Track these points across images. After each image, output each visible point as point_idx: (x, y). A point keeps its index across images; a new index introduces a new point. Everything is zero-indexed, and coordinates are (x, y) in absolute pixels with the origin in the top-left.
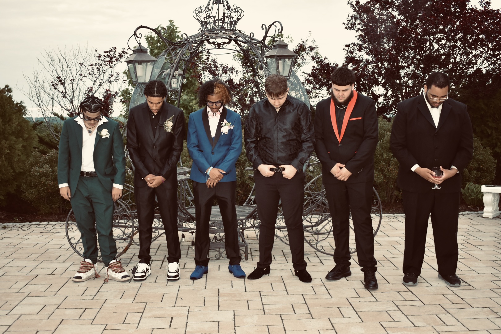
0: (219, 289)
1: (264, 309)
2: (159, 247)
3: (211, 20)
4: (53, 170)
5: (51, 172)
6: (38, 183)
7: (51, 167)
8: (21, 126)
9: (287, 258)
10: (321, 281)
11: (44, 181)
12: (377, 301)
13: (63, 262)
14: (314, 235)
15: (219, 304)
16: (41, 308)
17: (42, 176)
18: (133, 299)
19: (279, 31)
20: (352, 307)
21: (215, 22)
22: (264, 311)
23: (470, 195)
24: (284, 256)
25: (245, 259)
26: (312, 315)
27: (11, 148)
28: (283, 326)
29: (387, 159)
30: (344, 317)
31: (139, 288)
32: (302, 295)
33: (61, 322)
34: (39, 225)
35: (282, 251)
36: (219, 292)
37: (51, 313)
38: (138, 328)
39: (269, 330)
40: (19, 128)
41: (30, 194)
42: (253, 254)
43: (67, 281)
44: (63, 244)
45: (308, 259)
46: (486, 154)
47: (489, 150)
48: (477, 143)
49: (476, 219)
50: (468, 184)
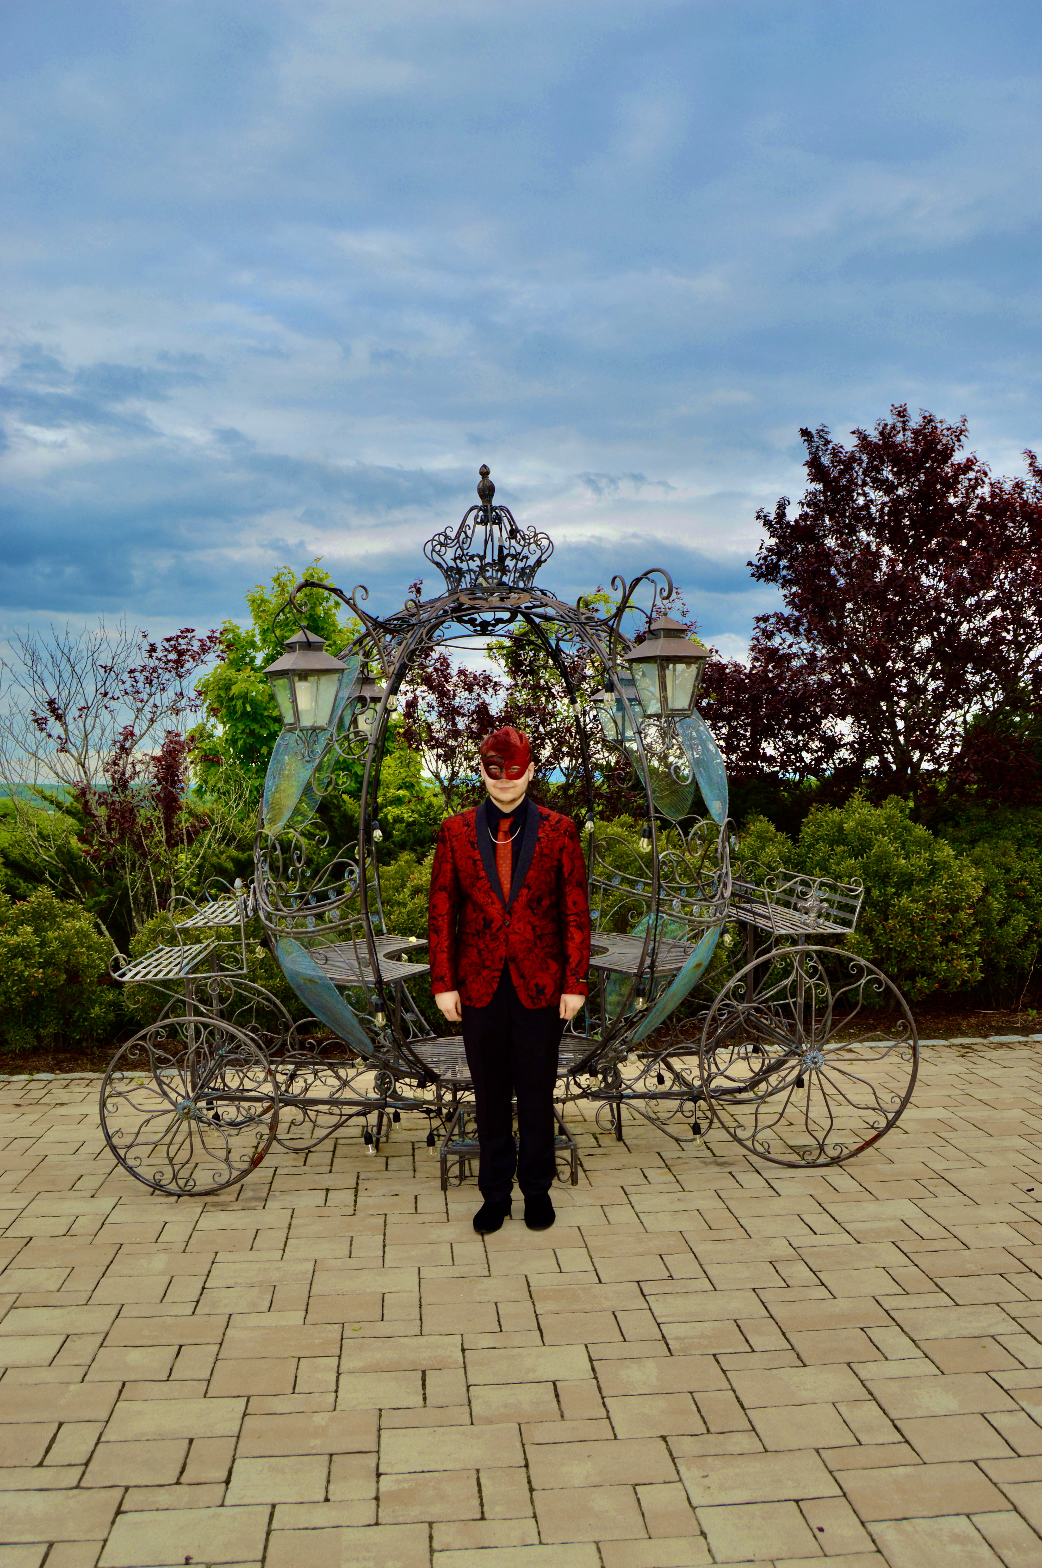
0: (526, 1276)
1: (663, 1337)
2: (335, 1147)
7: (37, 931)
9: (678, 1177)
10: (790, 1244)
11: (21, 967)
12: (957, 1305)
13: (93, 1197)
14: (726, 1107)
15: (538, 1324)
16: (58, 1347)
17: (14, 957)
18: (303, 1313)
19: (661, 593)
20: (898, 1325)
22: (667, 1345)
24: (669, 1169)
25: (570, 1182)
26: (801, 1354)
28: (731, 1392)
30: (887, 1359)
31: (310, 1276)
32: (754, 1290)
33: (121, 1392)
34: (10, 1081)
35: (659, 1154)
36: (529, 1286)
37: (89, 1362)
38: (338, 1408)
39: (698, 1407)
42: (586, 1167)
43: (112, 1256)
44: (82, 1139)
45: (734, 1177)
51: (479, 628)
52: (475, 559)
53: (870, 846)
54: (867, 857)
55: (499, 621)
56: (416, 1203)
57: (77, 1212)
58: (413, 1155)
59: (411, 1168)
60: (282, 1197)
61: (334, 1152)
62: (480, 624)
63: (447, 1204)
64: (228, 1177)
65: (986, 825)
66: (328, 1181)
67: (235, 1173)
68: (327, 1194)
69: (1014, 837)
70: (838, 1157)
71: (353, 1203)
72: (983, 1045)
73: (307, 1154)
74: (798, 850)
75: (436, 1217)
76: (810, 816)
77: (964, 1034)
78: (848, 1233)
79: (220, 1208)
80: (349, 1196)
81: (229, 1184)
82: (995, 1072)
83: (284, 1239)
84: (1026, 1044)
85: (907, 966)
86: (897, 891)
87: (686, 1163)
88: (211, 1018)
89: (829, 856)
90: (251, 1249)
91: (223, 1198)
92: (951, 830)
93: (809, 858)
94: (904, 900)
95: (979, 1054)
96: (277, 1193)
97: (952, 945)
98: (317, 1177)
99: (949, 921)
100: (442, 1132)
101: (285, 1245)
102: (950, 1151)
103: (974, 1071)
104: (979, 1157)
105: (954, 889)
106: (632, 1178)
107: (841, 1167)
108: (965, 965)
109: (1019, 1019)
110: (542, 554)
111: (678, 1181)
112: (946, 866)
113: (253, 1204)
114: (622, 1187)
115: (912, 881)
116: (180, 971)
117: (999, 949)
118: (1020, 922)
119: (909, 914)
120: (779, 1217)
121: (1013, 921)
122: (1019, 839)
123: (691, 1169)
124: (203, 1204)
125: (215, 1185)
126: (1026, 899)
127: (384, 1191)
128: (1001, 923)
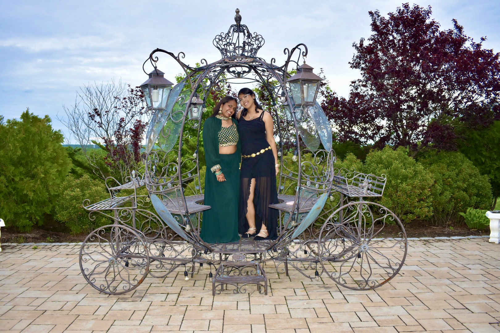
3: (231, 48)
4: (84, 194)
5: (82, 196)
6: (69, 205)
7: (82, 190)
8: (56, 153)
10: (350, 326)
11: (74, 204)
13: (77, 293)
14: (331, 263)
17: (73, 199)
19: (303, 54)
21: (235, 48)
23: (473, 220)
24: (305, 289)
25: (264, 294)
27: (46, 172)
29: (395, 185)
34: (68, 245)
35: (302, 282)
40: (55, 154)
41: (62, 216)
42: (272, 287)
43: (74, 320)
45: (331, 293)
46: (485, 182)
47: (487, 177)
48: (477, 171)
49: (484, 244)
50: (470, 208)
51: (237, 75)
52: (232, 45)
53: (392, 164)
54: (390, 169)
55: (244, 72)
56: (201, 301)
57: (67, 300)
58: (206, 280)
59: (203, 285)
60: (149, 297)
61: (176, 277)
62: (237, 73)
63: (213, 302)
64: (129, 288)
65: (435, 158)
66: (169, 290)
67: (132, 287)
68: (167, 296)
69: (446, 162)
70: (374, 287)
71: (176, 300)
72: (433, 240)
73: (165, 278)
74: (365, 166)
75: (207, 308)
76: (370, 153)
77: (425, 236)
78: (375, 321)
79: (123, 300)
80: (176, 297)
81: (129, 290)
82: (437, 251)
83: (144, 315)
84: (449, 240)
85: (404, 210)
86: (401, 181)
87: (312, 287)
89: (376, 168)
90: (129, 320)
91: (127, 295)
92: (422, 159)
93: (369, 169)
94: (404, 185)
95: (431, 244)
96: (148, 295)
97: (422, 202)
98: (165, 288)
99: (421, 193)
101: (143, 318)
102: (419, 285)
103: (429, 251)
104: (431, 287)
105: (423, 181)
106: (289, 292)
107: (374, 290)
109: (446, 230)
111: (308, 295)
112: (421, 173)
113: (138, 299)
114: (285, 297)
115: (407, 178)
116: (111, 206)
117: (439, 204)
118: (448, 194)
119: (405, 190)
120: (346, 313)
121: (445, 194)
122: (448, 163)
123: (314, 290)
124: (117, 298)
125: (124, 291)
126: (450, 186)
127: (190, 295)
128: (441, 194)
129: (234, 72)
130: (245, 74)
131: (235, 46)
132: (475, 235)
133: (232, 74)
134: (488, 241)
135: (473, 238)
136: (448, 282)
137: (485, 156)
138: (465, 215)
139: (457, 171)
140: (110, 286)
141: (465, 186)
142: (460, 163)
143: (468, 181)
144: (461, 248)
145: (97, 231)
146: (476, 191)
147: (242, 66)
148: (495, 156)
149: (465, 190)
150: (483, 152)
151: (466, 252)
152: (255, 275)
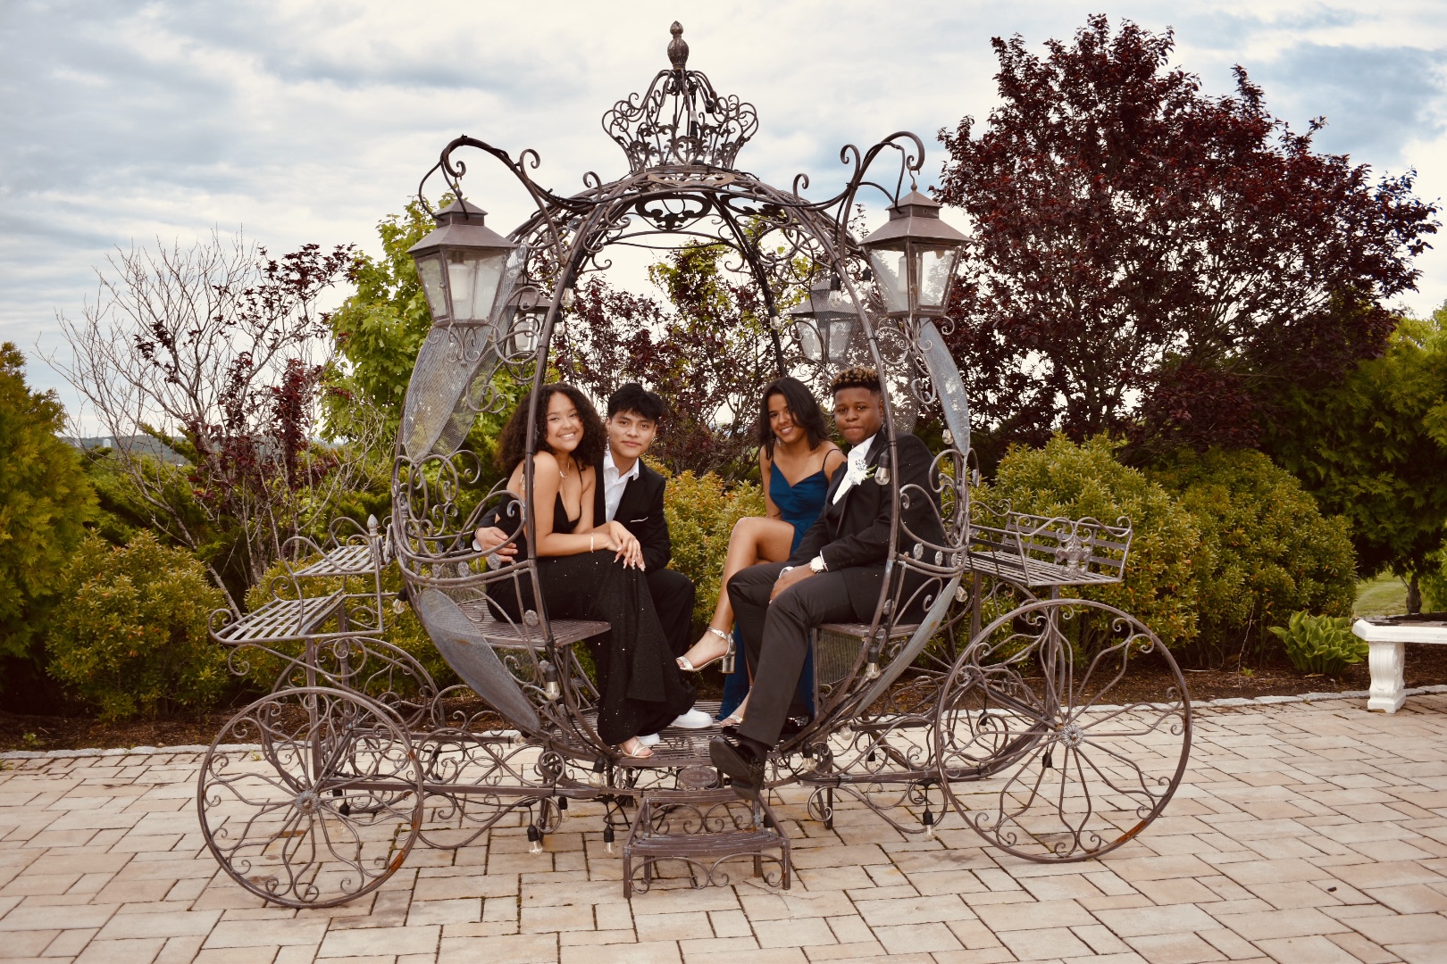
4: (145, 592)
6: (98, 629)
7: (138, 581)
8: (47, 463)
9: (909, 877)
11: (115, 624)
13: (190, 909)
17: (110, 611)
21: (674, 144)
23: (1310, 647)
24: (897, 867)
25: (781, 885)
27: (16, 526)
35: (880, 847)
40: (41, 467)
41: (74, 663)
42: (798, 866)
44: (181, 831)
45: (975, 877)
46: (1337, 534)
47: (1343, 523)
48: (1311, 505)
49: (1354, 716)
50: (1299, 614)
51: (663, 223)
52: (667, 131)
53: (1078, 490)
54: (1076, 502)
55: (688, 214)
56: (595, 916)
57: (167, 932)
58: (585, 850)
59: (584, 867)
60: (427, 910)
61: (488, 846)
62: (666, 218)
63: (633, 918)
64: (358, 886)
65: (1196, 469)
67: (368, 881)
68: (483, 904)
69: (1227, 481)
70: (1096, 850)
71: (516, 917)
72: (1208, 709)
73: (456, 850)
75: (621, 936)
76: (1009, 459)
78: (1137, 952)
79: (349, 925)
80: (509, 906)
81: (361, 892)
82: (1233, 742)
84: (1254, 707)
88: (340, 689)
91: (353, 911)
92: (1161, 473)
96: (421, 904)
97: (1168, 598)
98: (468, 881)
99: (1165, 572)
100: (618, 818)
102: (1221, 841)
104: (1256, 846)
105: (1170, 537)
106: (854, 878)
107: (1101, 861)
108: (1182, 620)
109: (1236, 680)
110: (743, 132)
112: (1161, 512)
113: (392, 919)
114: (844, 891)
116: (299, 629)
117: (1212, 603)
118: (1236, 572)
121: (1229, 573)
122: (1232, 484)
123: (922, 867)
124: (328, 920)
125: (343, 895)
126: (1240, 549)
127: (553, 900)
128: (1219, 573)
129: (656, 214)
130: (690, 220)
131: (674, 135)
132: (1320, 690)
133: (651, 220)
134: (1364, 707)
135: (1319, 700)
136: (1297, 828)
137: (1326, 463)
138: (1286, 633)
139: (1258, 505)
140: (300, 880)
141: (1284, 548)
142: (1267, 484)
143: (1291, 535)
144: (1294, 730)
145: (256, 709)
146: (1314, 565)
147: (683, 197)
148: (1356, 463)
149: (1283, 561)
150: (1320, 450)
151: (1312, 742)
152: (747, 829)
